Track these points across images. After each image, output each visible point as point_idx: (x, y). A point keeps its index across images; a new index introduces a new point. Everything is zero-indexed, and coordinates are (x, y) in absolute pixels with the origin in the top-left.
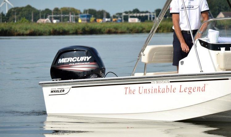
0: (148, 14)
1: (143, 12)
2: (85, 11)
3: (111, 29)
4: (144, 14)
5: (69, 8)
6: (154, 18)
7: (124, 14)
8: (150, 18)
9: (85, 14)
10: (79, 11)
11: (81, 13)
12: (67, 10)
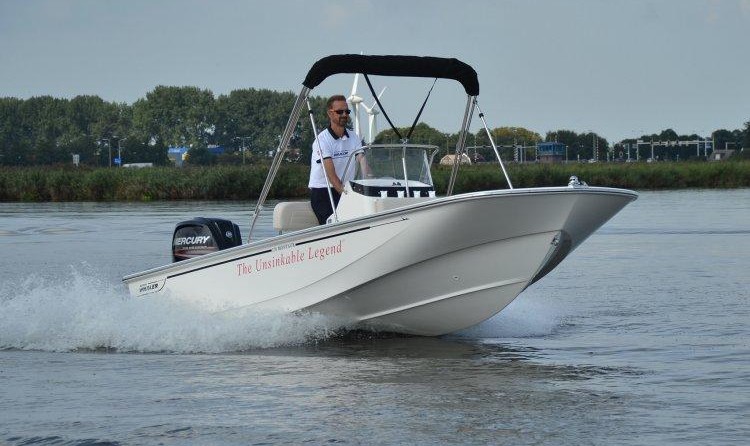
0: (697, 142)
1: (684, 138)
2: (551, 136)
3: (603, 177)
4: (687, 143)
5: (513, 129)
6: (710, 151)
7: (641, 142)
8: (702, 152)
9: (550, 143)
10: (537, 135)
11: (540, 141)
12: (508, 134)
